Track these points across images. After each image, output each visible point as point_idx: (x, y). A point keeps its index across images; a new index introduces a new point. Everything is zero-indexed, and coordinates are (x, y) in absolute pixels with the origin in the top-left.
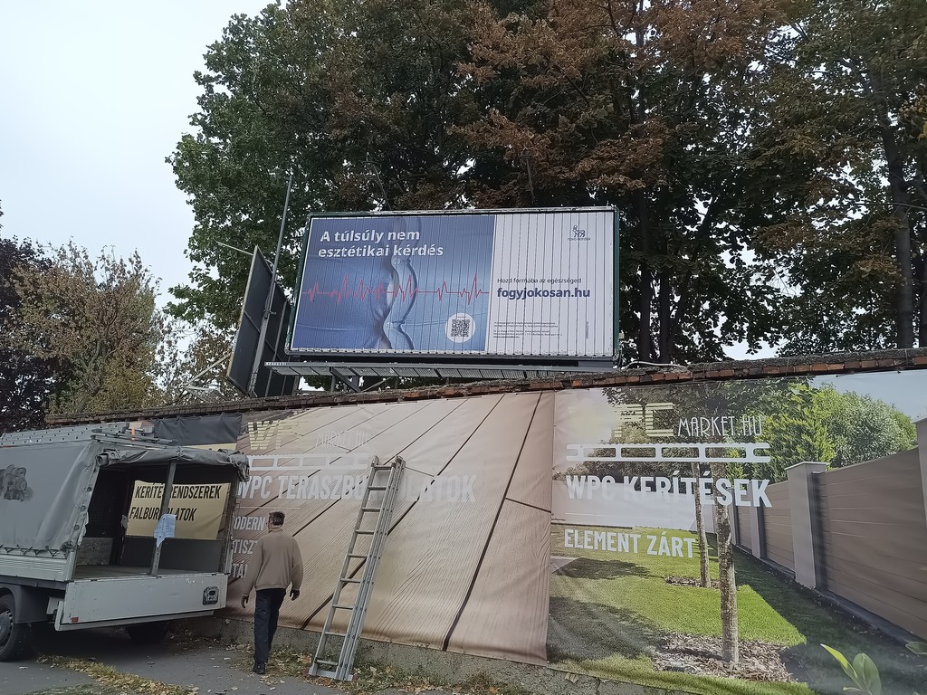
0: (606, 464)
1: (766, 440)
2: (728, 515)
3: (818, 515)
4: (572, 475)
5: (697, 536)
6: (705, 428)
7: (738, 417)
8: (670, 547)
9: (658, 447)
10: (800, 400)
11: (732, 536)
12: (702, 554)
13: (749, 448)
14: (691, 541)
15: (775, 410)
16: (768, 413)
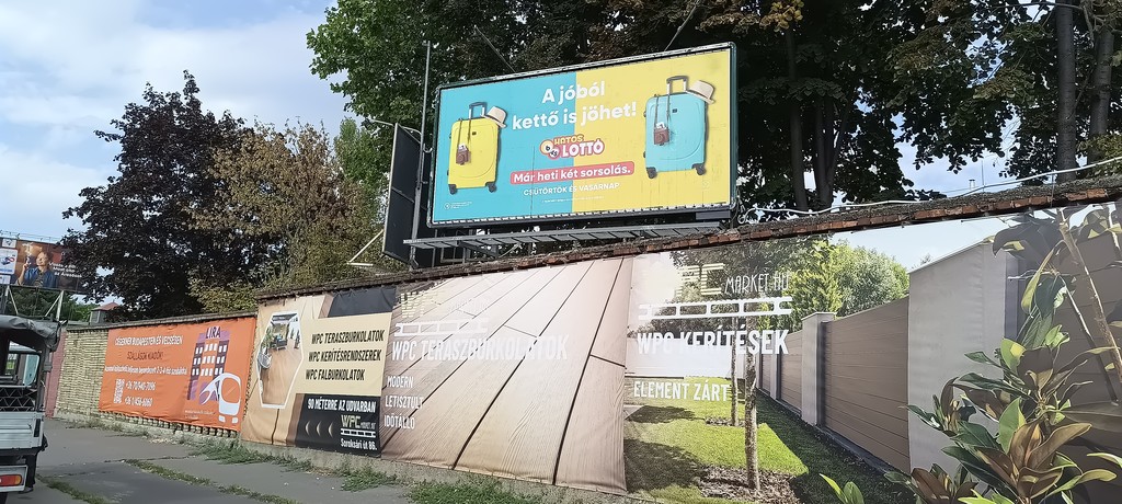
0: (668, 321)
1: (790, 293)
2: (756, 362)
3: (822, 358)
4: (642, 332)
5: (730, 383)
6: (746, 285)
7: (772, 274)
8: (710, 393)
9: (709, 304)
10: (821, 256)
11: (756, 381)
12: (733, 397)
13: (777, 301)
14: (727, 386)
15: (800, 266)
16: (794, 269)
